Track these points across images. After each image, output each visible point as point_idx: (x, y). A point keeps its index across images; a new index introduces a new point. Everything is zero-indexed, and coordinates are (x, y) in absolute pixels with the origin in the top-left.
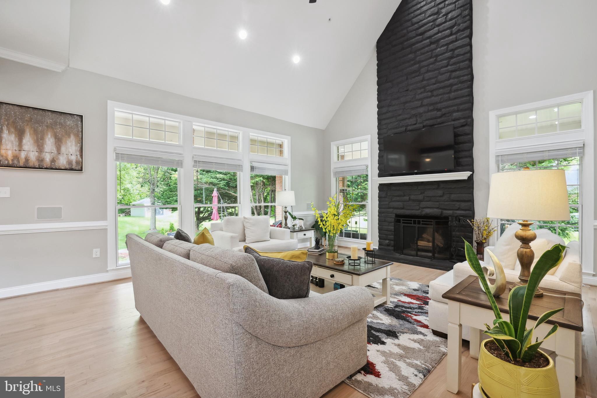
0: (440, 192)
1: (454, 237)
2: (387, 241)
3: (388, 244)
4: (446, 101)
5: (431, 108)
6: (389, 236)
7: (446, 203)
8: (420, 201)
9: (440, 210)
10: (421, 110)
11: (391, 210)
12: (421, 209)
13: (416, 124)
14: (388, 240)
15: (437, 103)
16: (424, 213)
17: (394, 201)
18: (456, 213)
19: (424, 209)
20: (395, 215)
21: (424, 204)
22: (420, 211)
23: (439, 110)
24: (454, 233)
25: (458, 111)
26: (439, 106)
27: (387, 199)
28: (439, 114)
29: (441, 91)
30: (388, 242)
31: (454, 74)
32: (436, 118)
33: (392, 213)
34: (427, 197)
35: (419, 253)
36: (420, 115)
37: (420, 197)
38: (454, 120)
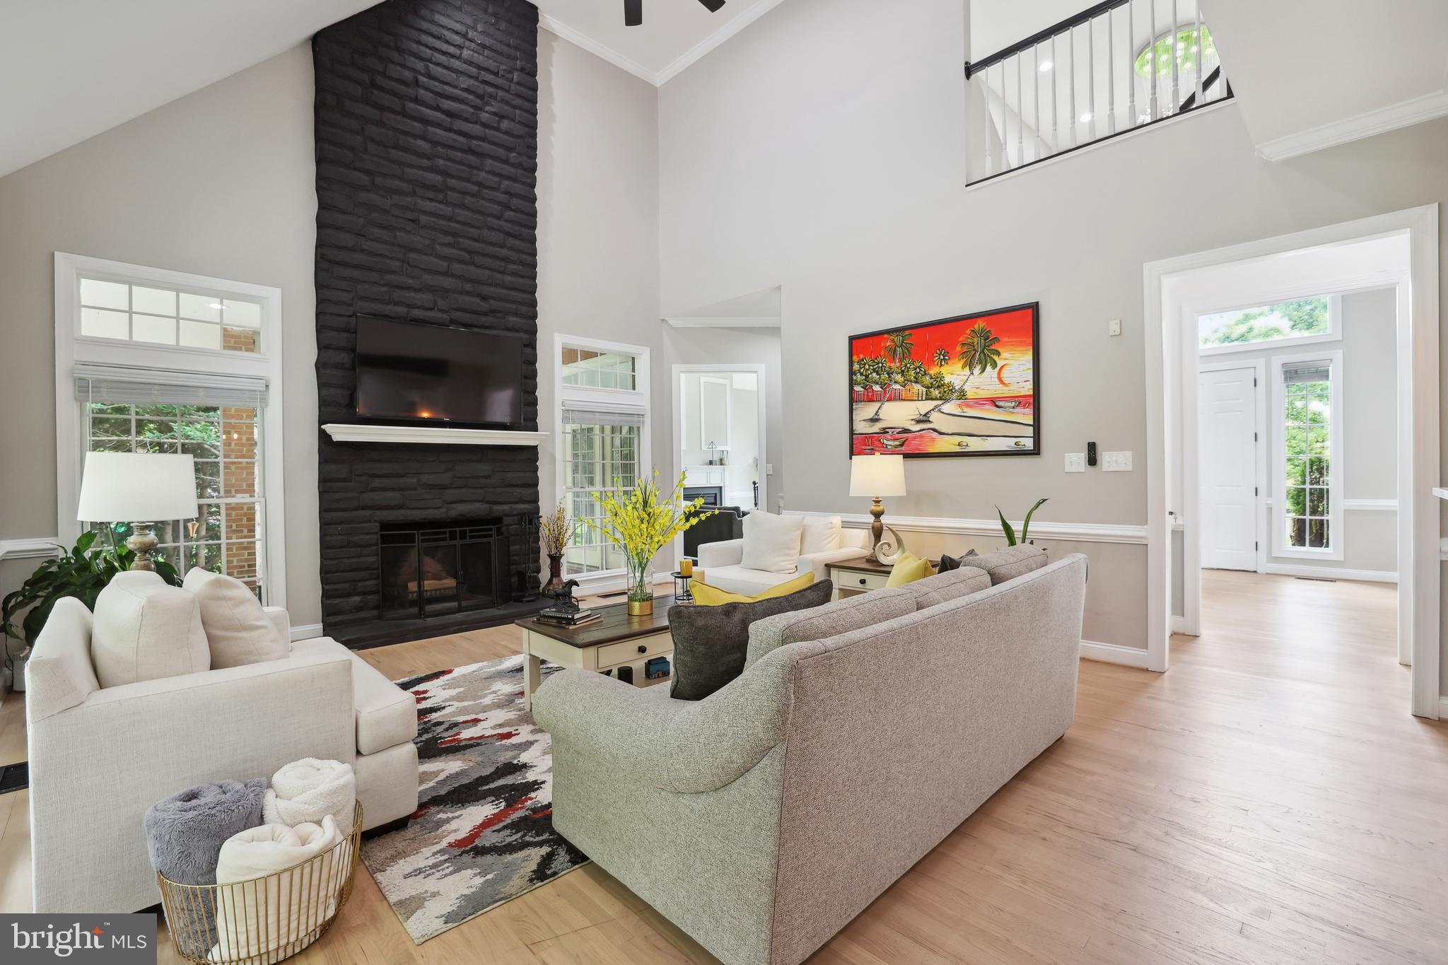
0: (484, 468)
1: (514, 555)
2: (357, 599)
3: (361, 605)
4: (497, 285)
5: (468, 287)
6: (360, 584)
7: (499, 490)
8: (446, 487)
9: (488, 506)
10: (447, 282)
11: (367, 513)
12: (446, 505)
13: (431, 309)
14: (358, 594)
15: (479, 282)
16: (453, 514)
17: (374, 490)
18: (516, 509)
19: (454, 506)
20: (378, 524)
21: (450, 494)
22: (443, 510)
23: (484, 298)
24: (512, 548)
25: (516, 314)
26: (486, 290)
27: (351, 484)
28: (484, 306)
29: (488, 261)
30: (361, 601)
31: (511, 241)
32: (476, 313)
33: (369, 521)
34: (460, 478)
35: (430, 608)
36: (445, 291)
37: (446, 478)
38: (509, 329)
